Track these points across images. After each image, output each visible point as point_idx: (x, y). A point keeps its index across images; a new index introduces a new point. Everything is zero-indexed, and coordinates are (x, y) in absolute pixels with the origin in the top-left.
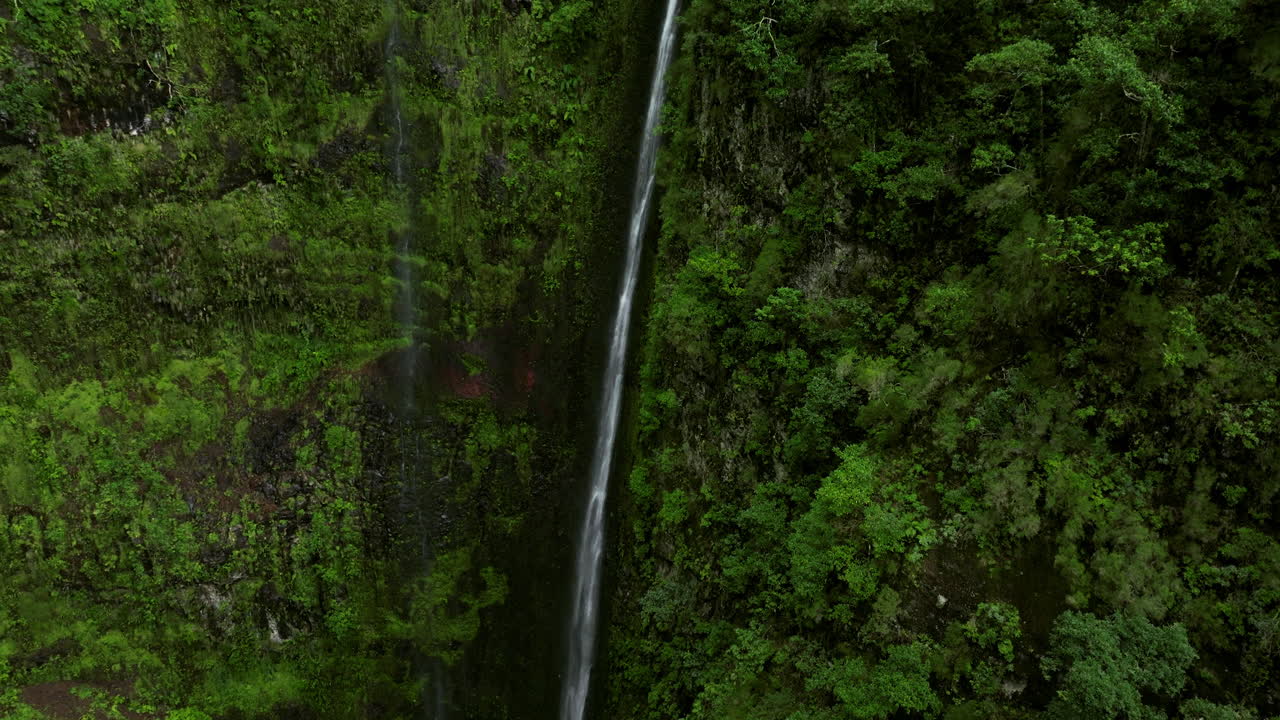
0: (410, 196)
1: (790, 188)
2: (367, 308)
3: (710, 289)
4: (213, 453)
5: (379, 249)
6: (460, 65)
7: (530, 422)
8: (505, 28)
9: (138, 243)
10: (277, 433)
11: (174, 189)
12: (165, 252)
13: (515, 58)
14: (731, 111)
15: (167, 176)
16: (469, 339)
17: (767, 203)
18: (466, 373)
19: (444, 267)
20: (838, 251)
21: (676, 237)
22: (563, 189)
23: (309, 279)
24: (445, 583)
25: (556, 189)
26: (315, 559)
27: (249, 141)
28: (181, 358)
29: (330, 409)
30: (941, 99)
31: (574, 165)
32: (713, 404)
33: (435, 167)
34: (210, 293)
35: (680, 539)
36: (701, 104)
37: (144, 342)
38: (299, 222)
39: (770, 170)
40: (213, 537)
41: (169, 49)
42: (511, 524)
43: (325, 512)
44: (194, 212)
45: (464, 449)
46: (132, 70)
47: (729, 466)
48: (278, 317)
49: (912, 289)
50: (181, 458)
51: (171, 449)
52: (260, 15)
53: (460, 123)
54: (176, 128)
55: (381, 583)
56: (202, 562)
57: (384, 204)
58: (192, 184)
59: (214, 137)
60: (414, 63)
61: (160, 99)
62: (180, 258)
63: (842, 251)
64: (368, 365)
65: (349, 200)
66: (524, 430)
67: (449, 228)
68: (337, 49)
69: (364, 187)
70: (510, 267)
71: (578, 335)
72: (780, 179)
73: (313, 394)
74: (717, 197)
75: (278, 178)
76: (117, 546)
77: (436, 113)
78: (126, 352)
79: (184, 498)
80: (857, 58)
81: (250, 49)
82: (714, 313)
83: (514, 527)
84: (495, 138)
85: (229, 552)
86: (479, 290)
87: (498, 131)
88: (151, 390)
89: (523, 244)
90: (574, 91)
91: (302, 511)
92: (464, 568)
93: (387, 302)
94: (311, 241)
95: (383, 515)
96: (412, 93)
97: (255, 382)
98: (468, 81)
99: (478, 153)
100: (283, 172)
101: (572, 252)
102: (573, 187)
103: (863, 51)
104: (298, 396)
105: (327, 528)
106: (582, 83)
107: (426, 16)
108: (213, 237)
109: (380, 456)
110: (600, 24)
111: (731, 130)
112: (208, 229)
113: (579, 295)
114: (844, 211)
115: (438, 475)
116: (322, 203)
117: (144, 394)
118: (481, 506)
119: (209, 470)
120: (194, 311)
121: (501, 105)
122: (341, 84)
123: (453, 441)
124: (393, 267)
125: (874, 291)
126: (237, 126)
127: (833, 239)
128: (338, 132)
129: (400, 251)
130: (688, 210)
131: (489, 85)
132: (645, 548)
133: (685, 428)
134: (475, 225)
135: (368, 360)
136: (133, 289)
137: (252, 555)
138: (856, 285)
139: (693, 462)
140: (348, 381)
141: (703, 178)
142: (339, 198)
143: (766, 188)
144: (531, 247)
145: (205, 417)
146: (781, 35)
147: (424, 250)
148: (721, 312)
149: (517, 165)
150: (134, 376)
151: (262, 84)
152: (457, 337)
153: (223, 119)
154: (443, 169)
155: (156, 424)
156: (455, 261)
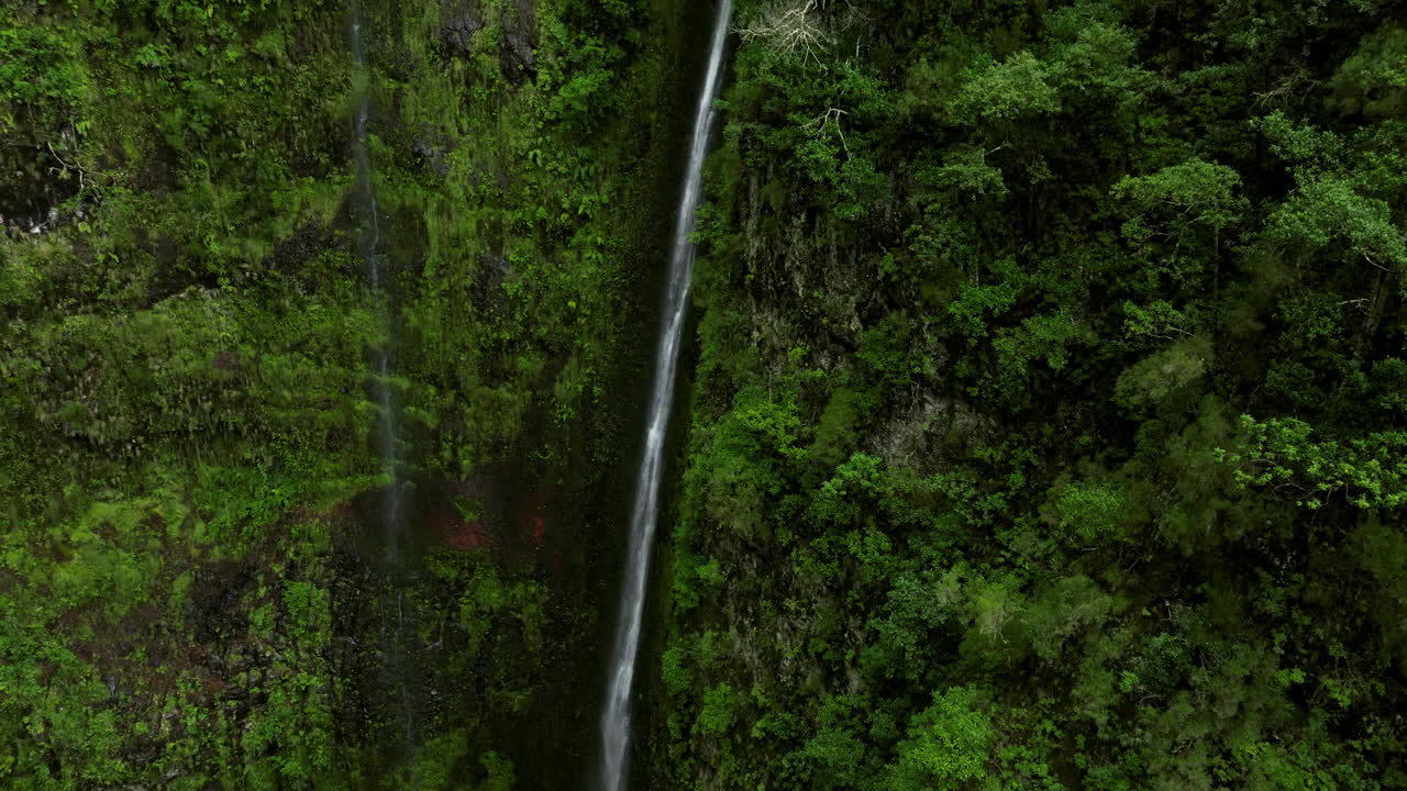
0: (389, 304)
1: (866, 323)
2: (337, 438)
3: (763, 448)
4: (142, 619)
5: (352, 368)
6: (450, 146)
7: (539, 580)
8: (504, 102)
9: (44, 364)
10: (227, 592)
11: (91, 298)
12: (80, 375)
13: (517, 139)
14: (788, 222)
15: (80, 282)
16: (463, 477)
17: (834, 339)
18: (459, 518)
19: (432, 390)
20: (929, 408)
21: (718, 371)
22: (578, 298)
23: (264, 403)
24: (435, 772)
25: (569, 297)
26: (272, 748)
27: (186, 237)
28: (106, 500)
29: (292, 561)
30: (1064, 217)
31: (592, 269)
32: (766, 584)
33: (419, 270)
34: (140, 422)
35: (726, 746)
36: (748, 207)
37: (54, 484)
38: (251, 334)
39: (839, 298)
40: (140, 727)
41: (81, 127)
42: (517, 700)
43: (286, 690)
44: (116, 326)
45: (458, 610)
46: (31, 154)
47: (787, 663)
48: (229, 447)
49: (1028, 463)
50: (102, 627)
51: (89, 617)
52: (197, 85)
53: (450, 217)
54: (90, 223)
55: (356, 774)
56: (126, 759)
57: (357, 313)
58: (113, 291)
59: (141, 234)
60: (393, 144)
61: (69, 189)
62: (99, 382)
63: (933, 408)
64: (340, 506)
65: (313, 308)
66: (533, 590)
67: (438, 344)
68: (297, 126)
69: (332, 293)
70: (513, 391)
71: (598, 475)
72: (852, 310)
73: (272, 542)
74: (770, 325)
75: (224, 282)
76: (14, 745)
77: (421, 205)
78: (29, 498)
79: (104, 680)
80: (959, 173)
81: (185, 126)
82: (767, 477)
83: (521, 702)
84: (494, 235)
85: (161, 745)
86: (475, 419)
87: (497, 227)
88: (64, 542)
89: (529, 363)
90: (591, 179)
91: (256, 690)
92: (460, 753)
93: (362, 431)
94: (266, 357)
95: (357, 692)
96: (390, 179)
97: (200, 527)
98: (460, 163)
99: (472, 253)
100: (230, 275)
101: (590, 375)
102: (590, 296)
103: (966, 163)
104: (253, 544)
105: (286, 711)
106: (602, 169)
107: (406, 86)
108: (142, 356)
109: (353, 620)
110: (622, 99)
111: (788, 244)
112: (134, 345)
113: (599, 426)
114: (936, 358)
115: (427, 643)
116: (280, 312)
117: (55, 549)
118: (480, 679)
119: (139, 640)
120: (119, 444)
121: (500, 195)
122: (303, 167)
123: (444, 600)
124: (371, 392)
125: (977, 463)
126: (171, 219)
127: (921, 392)
128: (299, 226)
129: (378, 369)
130: (733, 338)
131: (486, 171)
132: (681, 747)
133: (730, 610)
134: (469, 340)
135: (339, 500)
136: (38, 420)
137: (191, 747)
138: (953, 454)
139: (741, 651)
140: (314, 527)
141: (751, 298)
142: (301, 306)
143: (834, 322)
144: (540, 367)
145: (134, 574)
146: (852, 131)
147: (407, 371)
148: (776, 474)
149: (520, 268)
150: (41, 527)
151: (202, 167)
152: (448, 475)
153: (153, 211)
154: (429, 272)
155: (69, 586)
156: (445, 384)
